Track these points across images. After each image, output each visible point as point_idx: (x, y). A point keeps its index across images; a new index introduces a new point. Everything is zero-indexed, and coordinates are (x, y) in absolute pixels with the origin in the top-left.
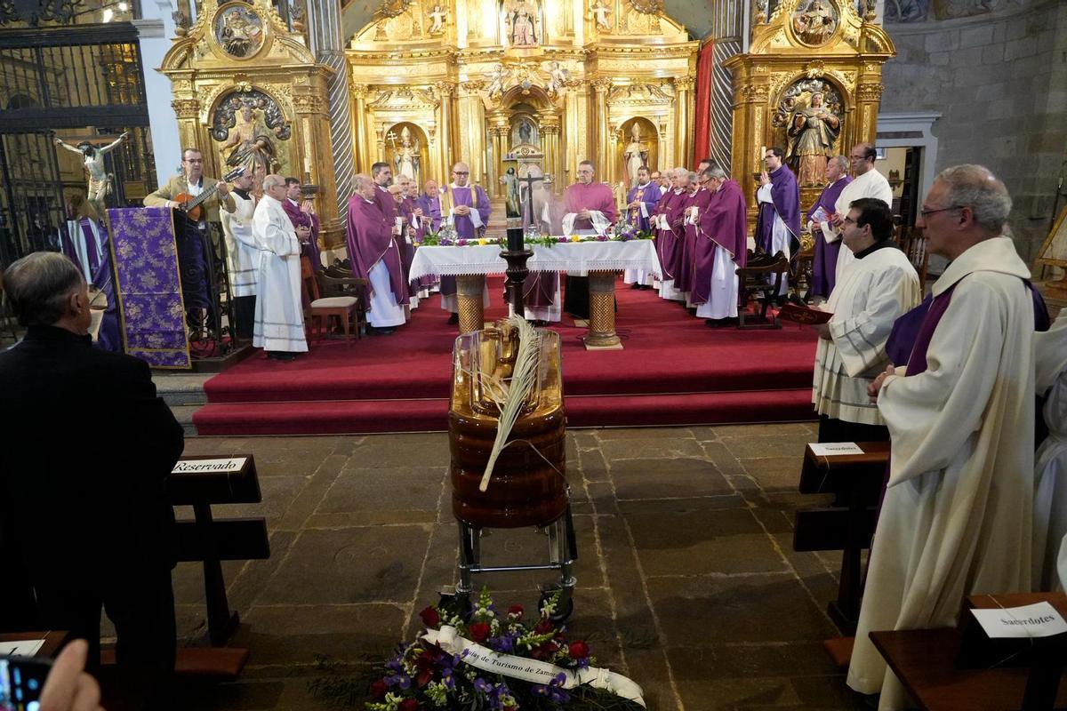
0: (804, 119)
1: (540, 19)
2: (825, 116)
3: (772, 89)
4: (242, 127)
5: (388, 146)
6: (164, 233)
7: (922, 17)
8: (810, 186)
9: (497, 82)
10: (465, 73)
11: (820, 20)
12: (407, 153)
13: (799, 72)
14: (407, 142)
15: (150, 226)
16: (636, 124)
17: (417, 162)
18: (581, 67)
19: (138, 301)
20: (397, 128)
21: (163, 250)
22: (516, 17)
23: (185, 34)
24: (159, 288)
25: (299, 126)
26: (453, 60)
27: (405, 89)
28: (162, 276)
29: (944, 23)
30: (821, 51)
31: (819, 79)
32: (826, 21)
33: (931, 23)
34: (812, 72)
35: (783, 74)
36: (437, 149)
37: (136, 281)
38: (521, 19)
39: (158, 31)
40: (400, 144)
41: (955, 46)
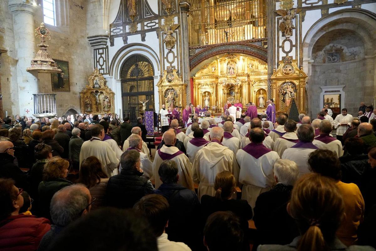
0: (285, 92)
1: (236, 69)
2: (290, 91)
3: (278, 85)
4: (170, 96)
5: (203, 96)
6: (152, 115)
7: (338, 61)
8: (287, 106)
9: (224, 83)
10: (220, 80)
11: (289, 70)
12: (207, 98)
13: (284, 81)
14: (207, 95)
15: (150, 114)
16: (261, 90)
17: (209, 100)
18: (246, 78)
19: (148, 125)
20: (205, 93)
21: (152, 118)
22: (230, 68)
23: (161, 79)
24: (151, 123)
25: (180, 95)
26: (217, 78)
27: (207, 84)
28: (151, 121)
29: (344, 62)
30: (289, 76)
31: (290, 82)
32: (290, 70)
33: (341, 63)
34: (287, 81)
35: (281, 82)
36: (213, 97)
37: (148, 122)
38: (231, 69)
39: (157, 78)
40: (205, 96)
41: (348, 68)
